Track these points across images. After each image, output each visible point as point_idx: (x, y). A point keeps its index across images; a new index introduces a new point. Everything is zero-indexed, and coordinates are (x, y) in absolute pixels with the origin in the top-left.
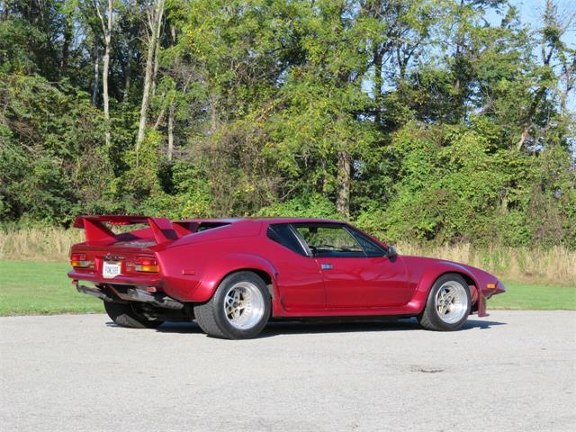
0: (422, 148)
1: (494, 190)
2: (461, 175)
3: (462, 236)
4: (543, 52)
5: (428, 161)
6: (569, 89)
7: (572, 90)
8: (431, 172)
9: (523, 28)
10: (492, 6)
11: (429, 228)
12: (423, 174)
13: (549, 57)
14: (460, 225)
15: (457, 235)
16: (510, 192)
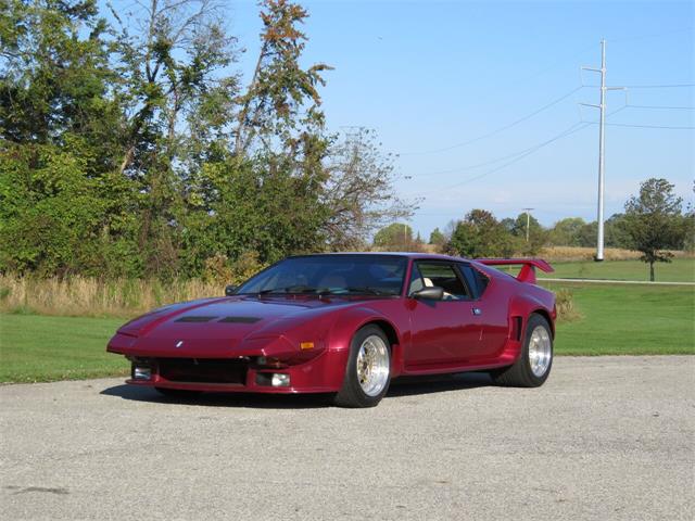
0: (15, 169)
1: (97, 217)
2: (60, 201)
3: (66, 267)
4: (148, 69)
5: (21, 184)
6: (177, 110)
7: (181, 110)
8: (25, 196)
9: (130, 41)
10: (81, 17)
11: (31, 258)
12: (17, 198)
13: (155, 74)
14: (65, 255)
15: (61, 265)
16: (113, 219)
